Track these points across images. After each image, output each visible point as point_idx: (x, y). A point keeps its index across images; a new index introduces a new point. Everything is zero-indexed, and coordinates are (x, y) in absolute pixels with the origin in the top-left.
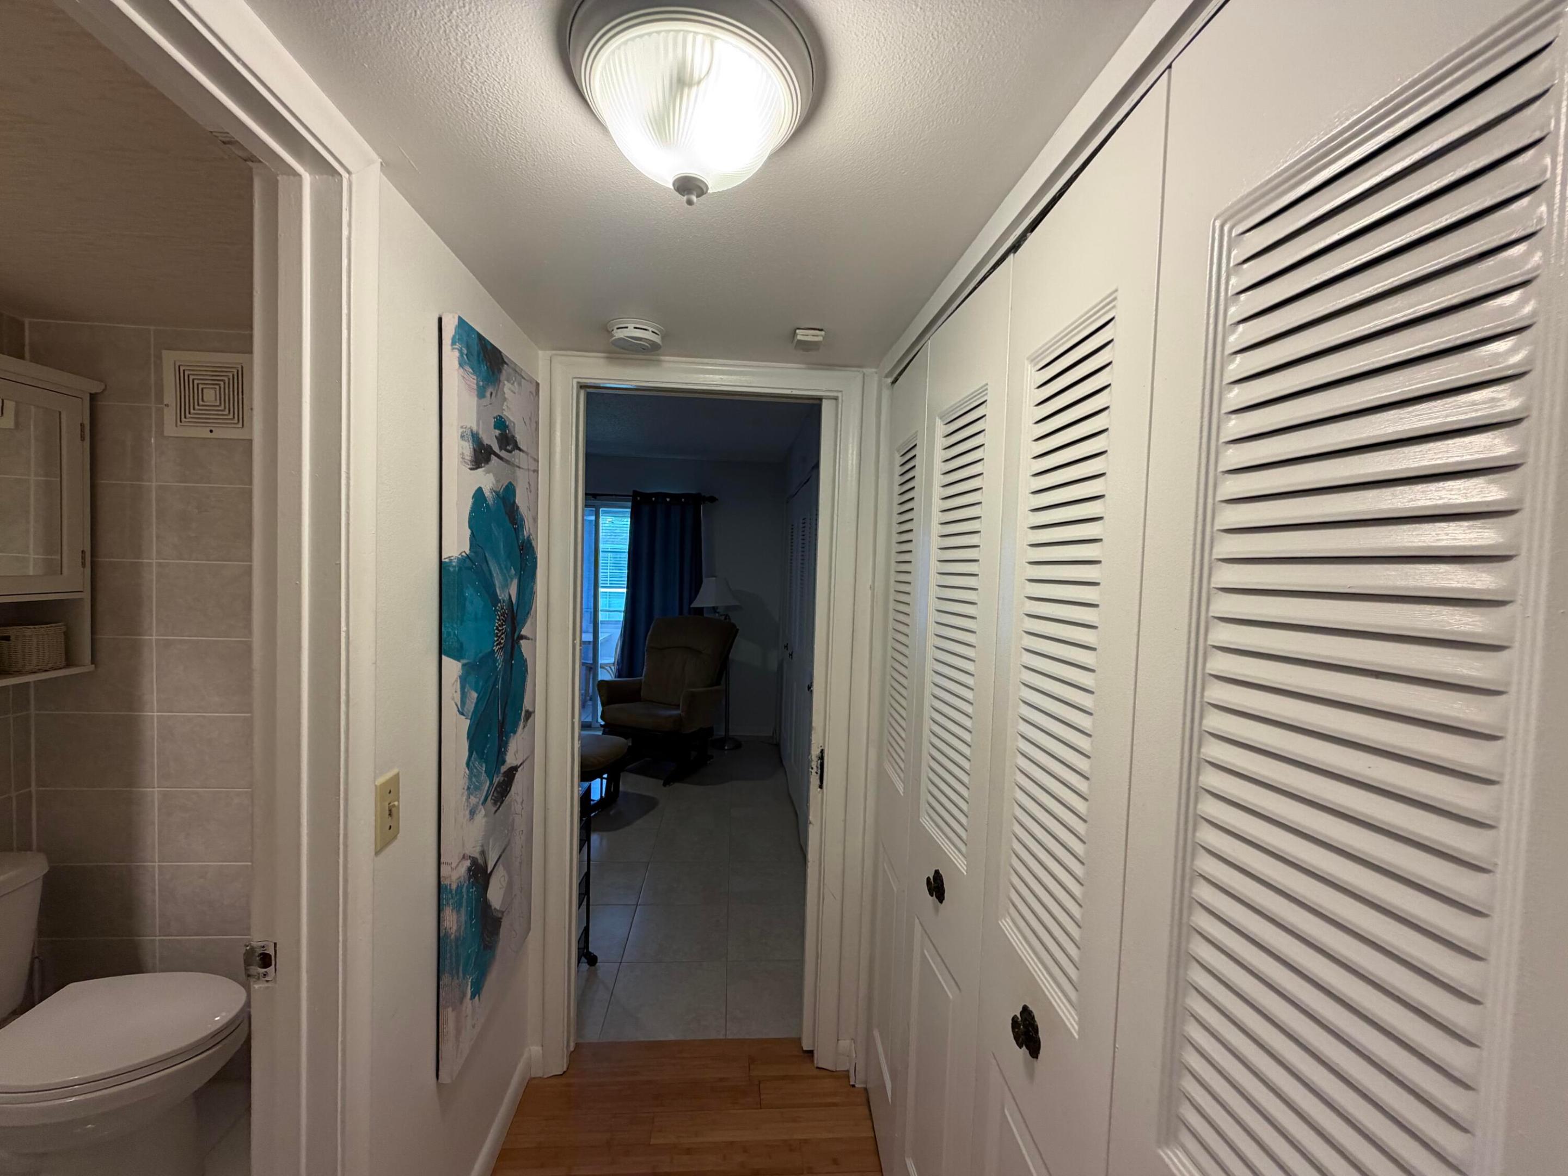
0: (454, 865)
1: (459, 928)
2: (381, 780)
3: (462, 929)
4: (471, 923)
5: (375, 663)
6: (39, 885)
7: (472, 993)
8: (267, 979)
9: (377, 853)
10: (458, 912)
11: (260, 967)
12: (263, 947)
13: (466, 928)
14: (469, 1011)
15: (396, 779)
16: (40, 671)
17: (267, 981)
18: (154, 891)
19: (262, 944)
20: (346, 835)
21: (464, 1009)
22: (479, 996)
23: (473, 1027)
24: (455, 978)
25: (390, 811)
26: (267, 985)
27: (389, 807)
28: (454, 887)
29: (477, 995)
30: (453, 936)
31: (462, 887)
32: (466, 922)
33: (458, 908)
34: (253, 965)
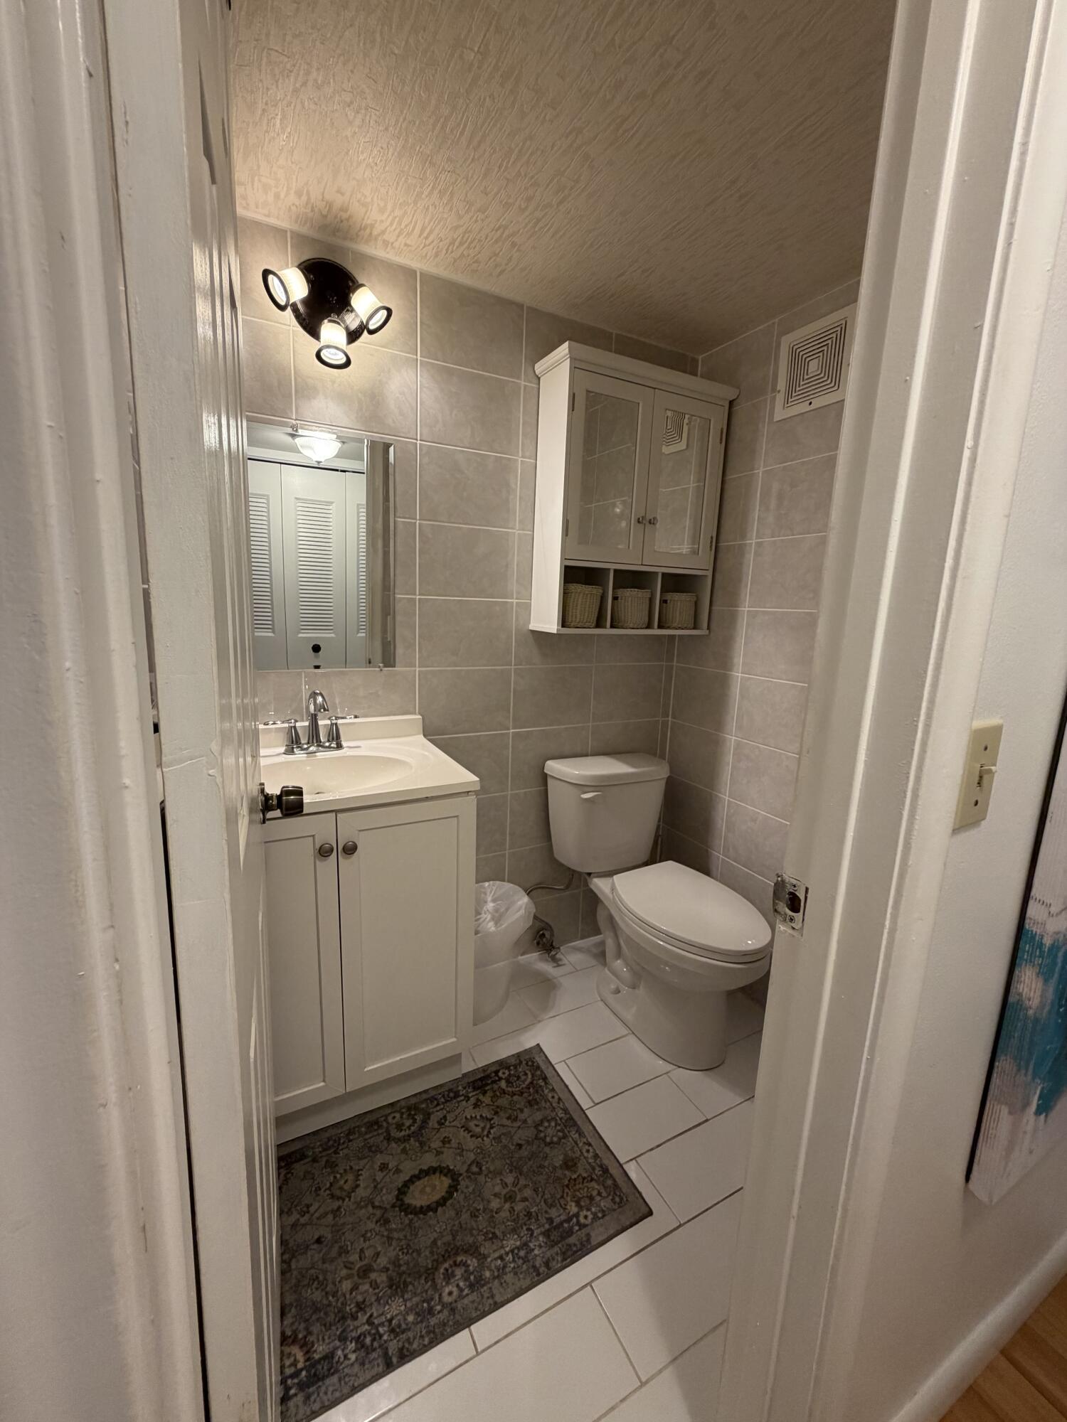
0: (1054, 910)
1: (1042, 1005)
2: (978, 724)
3: (1047, 1008)
4: (1059, 1009)
5: (1008, 516)
6: (663, 783)
7: (1038, 1105)
8: (793, 925)
9: (956, 831)
10: (1046, 981)
11: (788, 908)
12: (795, 886)
13: (1050, 1012)
14: (1029, 1128)
15: (997, 730)
16: (680, 628)
17: (793, 928)
18: (723, 819)
19: (794, 882)
20: (918, 779)
21: (1025, 1121)
22: (1046, 1116)
23: (1031, 1152)
24: (1023, 1072)
25: (981, 777)
26: (790, 931)
27: (980, 771)
28: (1048, 942)
29: (1044, 1114)
30: (1031, 1012)
31: (1059, 948)
32: (1052, 1004)
33: (1045, 974)
34: (781, 901)
